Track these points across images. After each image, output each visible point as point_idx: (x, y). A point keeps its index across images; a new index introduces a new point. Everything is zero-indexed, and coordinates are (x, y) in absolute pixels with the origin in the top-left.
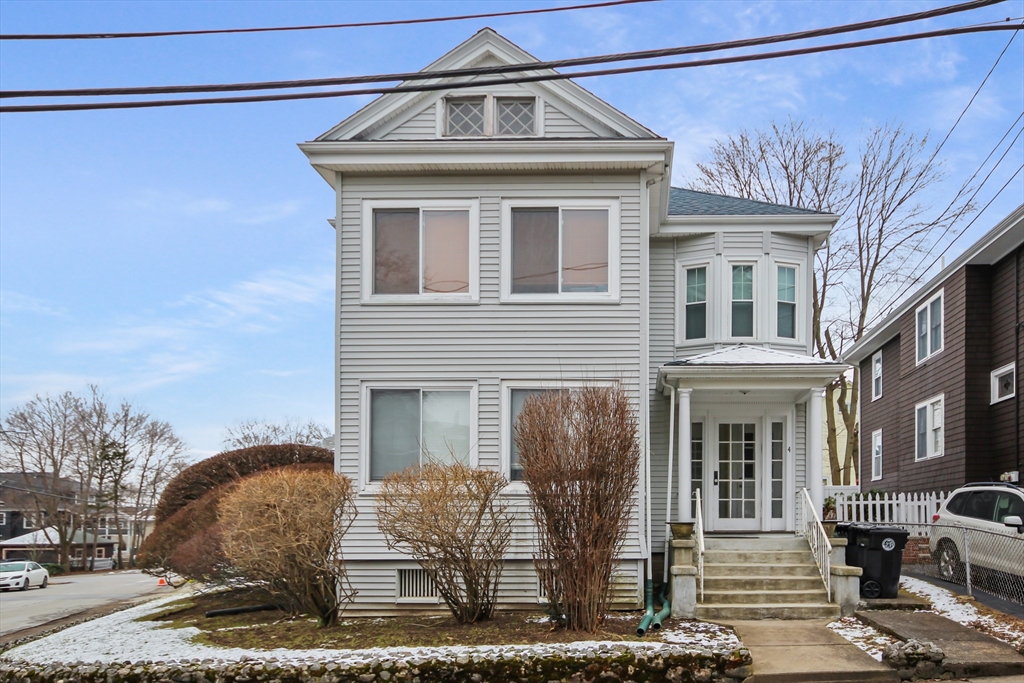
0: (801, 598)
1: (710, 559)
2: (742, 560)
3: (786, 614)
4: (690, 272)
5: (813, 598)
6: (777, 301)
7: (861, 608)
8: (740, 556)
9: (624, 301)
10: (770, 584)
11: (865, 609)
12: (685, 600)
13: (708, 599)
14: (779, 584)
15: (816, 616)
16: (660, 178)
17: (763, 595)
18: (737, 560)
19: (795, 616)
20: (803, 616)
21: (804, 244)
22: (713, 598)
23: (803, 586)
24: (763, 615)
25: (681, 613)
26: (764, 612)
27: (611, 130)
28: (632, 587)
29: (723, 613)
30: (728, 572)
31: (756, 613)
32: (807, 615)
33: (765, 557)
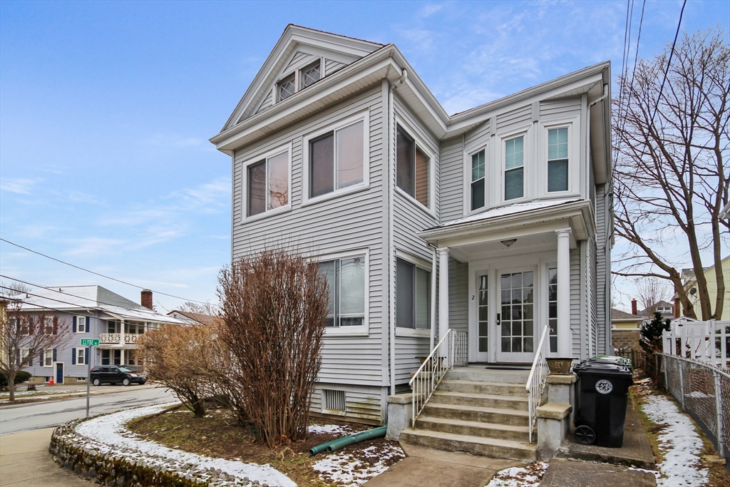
0: (503, 435)
1: (451, 388)
2: (478, 391)
3: (477, 449)
4: (474, 157)
5: (516, 436)
6: (547, 160)
7: (561, 454)
8: (476, 387)
9: (372, 185)
10: (484, 417)
11: (567, 456)
12: (395, 425)
13: (419, 425)
14: (493, 417)
15: (507, 456)
16: (399, 81)
17: (467, 427)
18: (474, 390)
19: (486, 453)
20: (494, 454)
21: (578, 102)
22: (425, 425)
23: (516, 422)
24: (456, 447)
25: (391, 436)
26: (457, 444)
27: (350, 56)
28: (377, 408)
29: (421, 441)
30: (456, 402)
31: (449, 445)
32: (498, 454)
33: (499, 390)
